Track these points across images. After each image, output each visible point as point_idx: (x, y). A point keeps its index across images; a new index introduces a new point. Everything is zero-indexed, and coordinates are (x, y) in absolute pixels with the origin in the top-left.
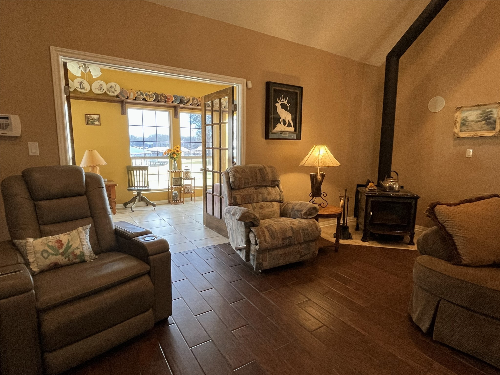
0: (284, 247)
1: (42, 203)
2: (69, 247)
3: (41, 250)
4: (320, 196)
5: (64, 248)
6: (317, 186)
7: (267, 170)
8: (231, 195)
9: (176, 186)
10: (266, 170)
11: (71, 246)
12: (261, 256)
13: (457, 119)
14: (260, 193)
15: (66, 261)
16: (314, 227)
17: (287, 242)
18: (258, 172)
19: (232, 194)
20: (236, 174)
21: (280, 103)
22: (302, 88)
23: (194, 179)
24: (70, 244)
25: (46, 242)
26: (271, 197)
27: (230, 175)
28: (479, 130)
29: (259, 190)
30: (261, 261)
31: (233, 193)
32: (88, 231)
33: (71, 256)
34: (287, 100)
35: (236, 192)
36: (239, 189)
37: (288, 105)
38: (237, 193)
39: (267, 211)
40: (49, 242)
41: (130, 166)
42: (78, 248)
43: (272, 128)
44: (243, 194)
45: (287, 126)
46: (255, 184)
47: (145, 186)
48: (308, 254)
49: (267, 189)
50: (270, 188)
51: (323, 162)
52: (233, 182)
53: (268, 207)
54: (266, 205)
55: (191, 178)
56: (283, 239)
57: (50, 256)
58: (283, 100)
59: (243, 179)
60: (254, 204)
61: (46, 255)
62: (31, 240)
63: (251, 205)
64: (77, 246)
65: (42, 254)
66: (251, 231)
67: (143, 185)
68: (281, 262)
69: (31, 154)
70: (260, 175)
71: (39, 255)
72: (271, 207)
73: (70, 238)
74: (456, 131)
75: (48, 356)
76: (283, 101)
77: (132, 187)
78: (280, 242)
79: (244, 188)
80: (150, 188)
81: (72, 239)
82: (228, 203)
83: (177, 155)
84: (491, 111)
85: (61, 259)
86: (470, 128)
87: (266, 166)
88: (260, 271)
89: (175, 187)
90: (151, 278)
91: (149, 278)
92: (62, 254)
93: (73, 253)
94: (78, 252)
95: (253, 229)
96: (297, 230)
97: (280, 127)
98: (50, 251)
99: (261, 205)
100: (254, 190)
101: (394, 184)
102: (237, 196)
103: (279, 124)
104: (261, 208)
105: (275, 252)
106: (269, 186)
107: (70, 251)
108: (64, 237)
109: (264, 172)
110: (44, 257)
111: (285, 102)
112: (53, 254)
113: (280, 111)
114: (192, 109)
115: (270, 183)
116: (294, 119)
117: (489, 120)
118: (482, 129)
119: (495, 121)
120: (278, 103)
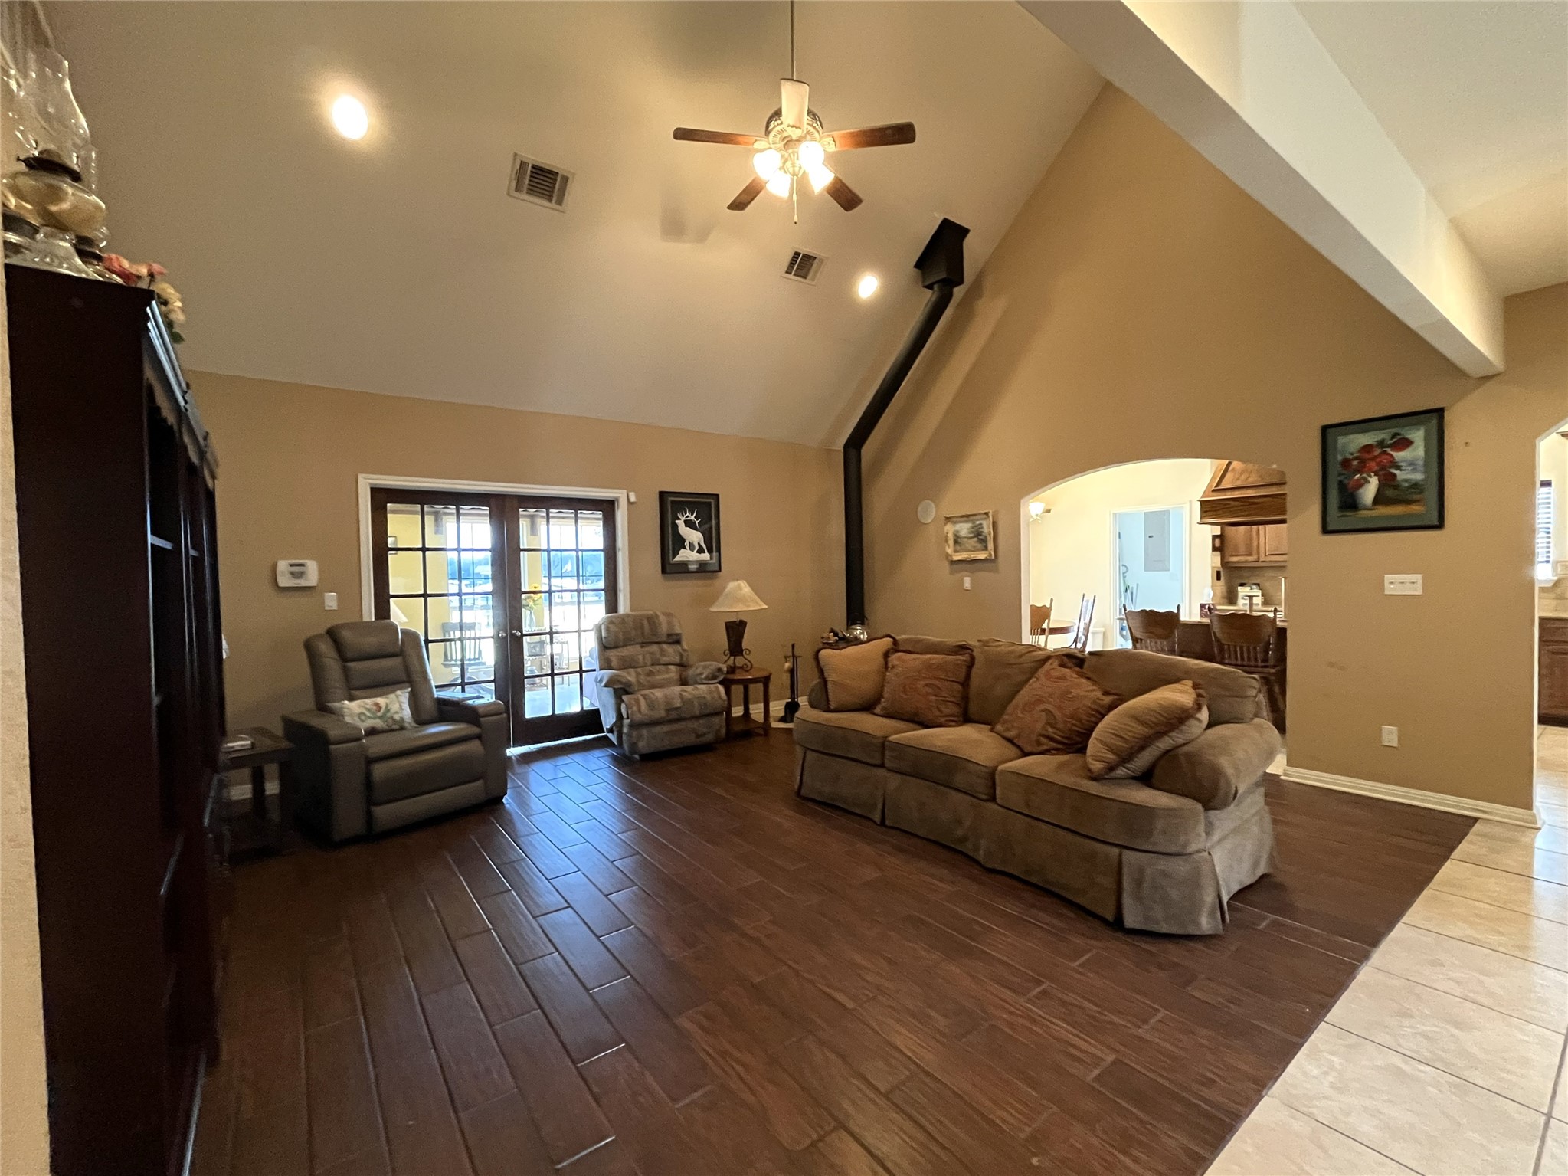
0: (671, 721)
1: (352, 665)
2: (388, 710)
4: (742, 655)
5: (382, 711)
6: (736, 639)
7: (660, 618)
9: (534, 657)
10: (658, 619)
11: (390, 710)
12: (635, 733)
13: (948, 535)
14: (649, 653)
15: (384, 726)
16: (715, 694)
17: (674, 715)
18: (645, 622)
20: (610, 626)
21: (683, 519)
22: (717, 495)
23: (567, 642)
24: (389, 708)
25: (362, 704)
26: (667, 659)
27: (603, 627)
28: (972, 550)
29: (647, 648)
30: (634, 740)
31: (605, 653)
32: (407, 695)
33: (389, 720)
34: (694, 515)
35: (611, 651)
36: (616, 647)
37: (697, 522)
38: (612, 654)
39: (657, 677)
40: (367, 704)
41: (448, 623)
42: (397, 713)
43: (671, 558)
44: (622, 654)
45: (697, 552)
46: (640, 640)
47: (475, 659)
48: (709, 733)
49: (659, 647)
50: (665, 646)
52: (605, 638)
53: (662, 673)
54: (659, 670)
55: (561, 641)
57: (368, 720)
58: (688, 514)
59: (622, 636)
60: (639, 670)
61: (363, 719)
62: (346, 702)
63: (630, 670)
64: (396, 710)
65: (359, 718)
66: (623, 701)
67: (472, 657)
68: (666, 744)
69: (328, 608)
70: (648, 627)
71: (357, 718)
72: (665, 672)
73: (388, 702)
74: (950, 550)
75: (374, 810)
76: (688, 517)
77: (452, 660)
78: (663, 713)
79: (623, 646)
80: (483, 661)
81: (390, 703)
83: (534, 601)
84: (981, 524)
85: (378, 723)
86: (963, 547)
87: (659, 613)
88: (637, 757)
89: (531, 658)
90: (482, 744)
91: (480, 743)
92: (381, 718)
93: (392, 718)
94: (397, 717)
95: (624, 698)
96: (691, 700)
97: (685, 555)
98: (368, 714)
100: (639, 648)
101: (861, 633)
102: (611, 658)
103: (682, 550)
105: (658, 729)
106: (664, 643)
107: (389, 715)
108: (381, 701)
109: (654, 622)
110: (361, 721)
111: (692, 518)
112: (370, 717)
113: (683, 530)
114: (563, 518)
115: (665, 639)
116: (708, 540)
117: (981, 535)
118: (976, 550)
119: (986, 537)
120: (680, 519)
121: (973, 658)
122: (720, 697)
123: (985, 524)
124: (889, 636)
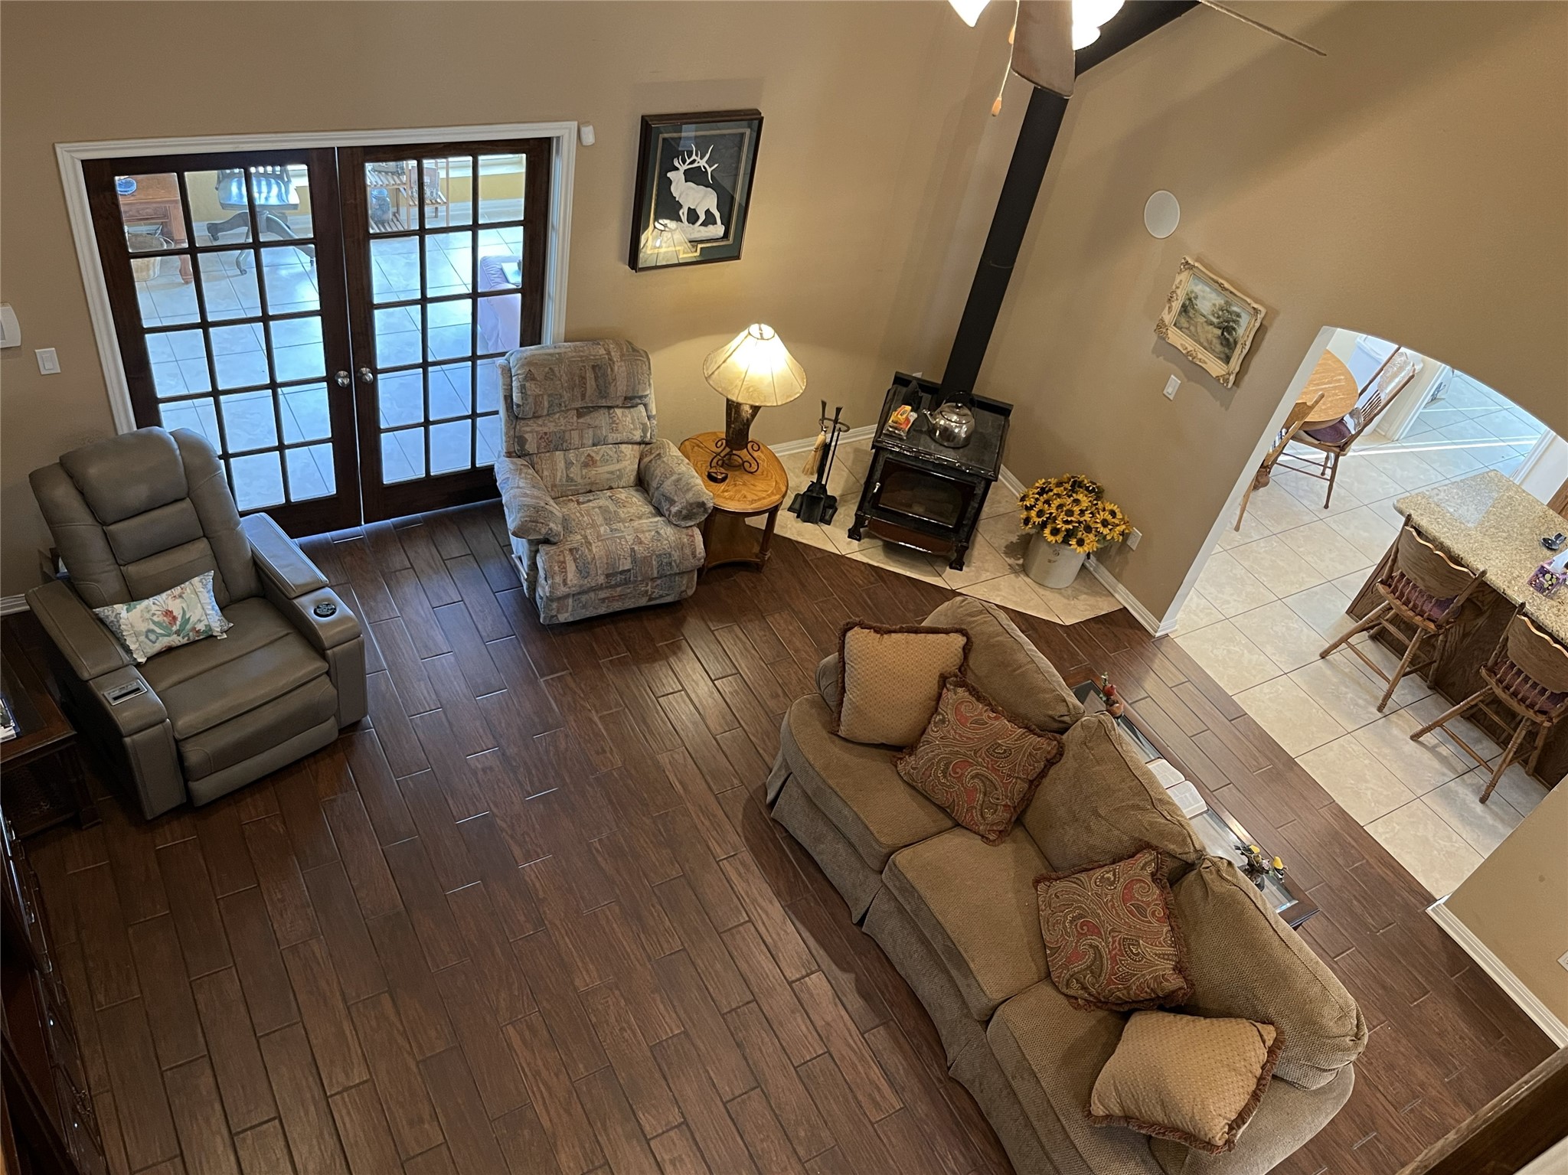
0: (610, 587)
2: (186, 619)
3: (144, 630)
4: (745, 448)
5: (178, 623)
6: (737, 428)
7: (616, 368)
8: (512, 433)
10: (612, 370)
11: (189, 618)
13: (1179, 291)
14: (589, 426)
15: (185, 641)
16: (688, 551)
17: (618, 579)
18: (590, 375)
19: (515, 428)
20: (528, 384)
21: (685, 167)
22: (761, 111)
24: (187, 617)
26: (619, 435)
27: (515, 382)
28: (1205, 344)
29: (587, 419)
31: (518, 427)
32: (210, 583)
33: (191, 634)
34: (706, 157)
35: (528, 425)
36: (536, 417)
37: (709, 170)
38: (528, 429)
39: (602, 471)
40: (154, 614)
42: (200, 621)
44: (546, 429)
45: (701, 225)
46: (576, 404)
49: (609, 414)
50: (619, 411)
51: (751, 389)
52: (520, 403)
53: (606, 461)
54: (603, 455)
56: (608, 576)
57: (160, 638)
58: (693, 157)
59: (545, 397)
60: (571, 455)
61: (152, 637)
62: (122, 608)
63: (562, 456)
64: (198, 618)
65: (147, 637)
69: (43, 372)
70: (593, 383)
71: (142, 638)
72: (615, 460)
73: (184, 606)
74: (1168, 318)
75: (193, 785)
76: (692, 163)
78: (601, 580)
79: (548, 415)
81: (188, 606)
82: (503, 453)
84: (1239, 316)
85: (176, 640)
86: (1192, 328)
87: (615, 356)
90: (331, 680)
91: (328, 680)
92: (178, 633)
93: (194, 629)
94: (201, 627)
95: (544, 553)
96: (645, 557)
98: (159, 631)
99: (589, 455)
100: (575, 418)
102: (526, 436)
104: (590, 462)
105: (589, 597)
106: (617, 407)
107: (189, 627)
108: (175, 605)
109: (605, 375)
110: (151, 641)
111: (702, 163)
112: (163, 635)
113: (680, 187)
115: (619, 402)
116: (726, 203)
117: (1230, 333)
118: (1209, 348)
119: (1236, 343)
120: (677, 169)
121: (1060, 753)
122: (694, 554)
123: (1244, 320)
124: (962, 632)
